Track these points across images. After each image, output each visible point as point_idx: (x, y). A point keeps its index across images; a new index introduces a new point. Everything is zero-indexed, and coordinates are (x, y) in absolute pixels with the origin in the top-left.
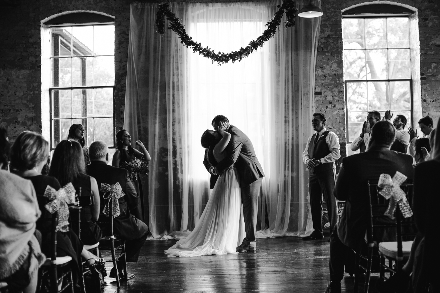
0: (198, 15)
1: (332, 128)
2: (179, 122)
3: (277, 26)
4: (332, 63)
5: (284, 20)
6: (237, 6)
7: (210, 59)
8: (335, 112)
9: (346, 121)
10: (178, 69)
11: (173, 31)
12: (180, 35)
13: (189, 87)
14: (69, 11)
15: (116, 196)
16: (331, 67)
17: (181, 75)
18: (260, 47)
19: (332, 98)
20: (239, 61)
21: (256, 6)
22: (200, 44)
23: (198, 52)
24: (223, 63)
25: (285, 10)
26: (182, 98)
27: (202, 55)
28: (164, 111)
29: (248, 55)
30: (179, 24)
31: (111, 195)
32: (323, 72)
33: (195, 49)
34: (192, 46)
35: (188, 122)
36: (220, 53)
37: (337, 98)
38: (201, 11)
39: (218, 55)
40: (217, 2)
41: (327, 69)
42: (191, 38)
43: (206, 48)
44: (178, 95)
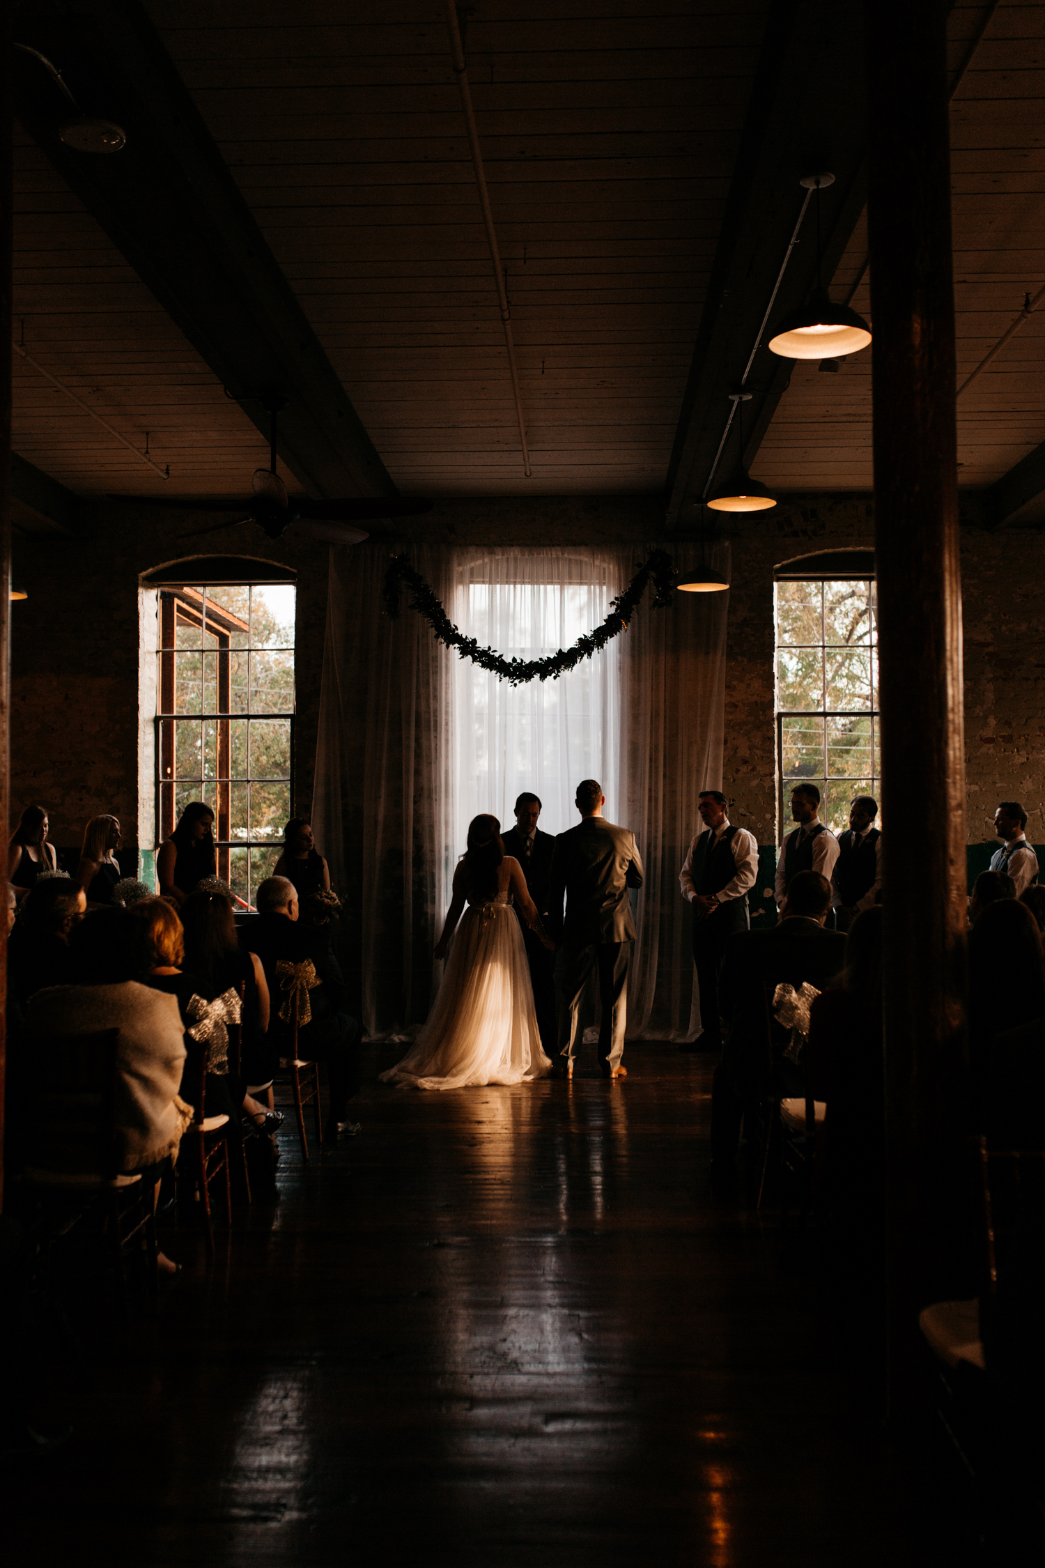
0: (472, 570)
1: (748, 814)
2: (430, 797)
3: (634, 606)
4: (750, 677)
5: (650, 592)
6: (554, 553)
7: (494, 672)
8: (755, 783)
9: (779, 799)
10: (428, 683)
11: (419, 612)
12: (432, 621)
13: (450, 723)
14: (198, 554)
15: (305, 984)
16: (749, 685)
17: (435, 697)
18: (598, 649)
19: (749, 752)
20: (555, 678)
21: (593, 554)
22: (474, 641)
23: (469, 658)
24: (520, 682)
25: (653, 574)
26: (436, 745)
27: (477, 665)
28: (397, 772)
29: (573, 666)
30: (433, 598)
31: (296, 983)
32: (732, 696)
33: (464, 652)
34: (457, 645)
35: (447, 796)
36: (514, 660)
37: (759, 752)
38: (479, 562)
39: (510, 664)
40: (512, 546)
41: (740, 690)
42: (456, 627)
43: (487, 649)
44: (429, 739)
